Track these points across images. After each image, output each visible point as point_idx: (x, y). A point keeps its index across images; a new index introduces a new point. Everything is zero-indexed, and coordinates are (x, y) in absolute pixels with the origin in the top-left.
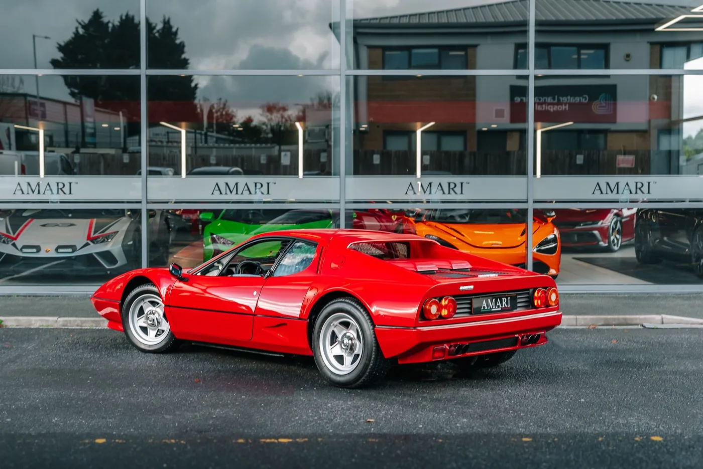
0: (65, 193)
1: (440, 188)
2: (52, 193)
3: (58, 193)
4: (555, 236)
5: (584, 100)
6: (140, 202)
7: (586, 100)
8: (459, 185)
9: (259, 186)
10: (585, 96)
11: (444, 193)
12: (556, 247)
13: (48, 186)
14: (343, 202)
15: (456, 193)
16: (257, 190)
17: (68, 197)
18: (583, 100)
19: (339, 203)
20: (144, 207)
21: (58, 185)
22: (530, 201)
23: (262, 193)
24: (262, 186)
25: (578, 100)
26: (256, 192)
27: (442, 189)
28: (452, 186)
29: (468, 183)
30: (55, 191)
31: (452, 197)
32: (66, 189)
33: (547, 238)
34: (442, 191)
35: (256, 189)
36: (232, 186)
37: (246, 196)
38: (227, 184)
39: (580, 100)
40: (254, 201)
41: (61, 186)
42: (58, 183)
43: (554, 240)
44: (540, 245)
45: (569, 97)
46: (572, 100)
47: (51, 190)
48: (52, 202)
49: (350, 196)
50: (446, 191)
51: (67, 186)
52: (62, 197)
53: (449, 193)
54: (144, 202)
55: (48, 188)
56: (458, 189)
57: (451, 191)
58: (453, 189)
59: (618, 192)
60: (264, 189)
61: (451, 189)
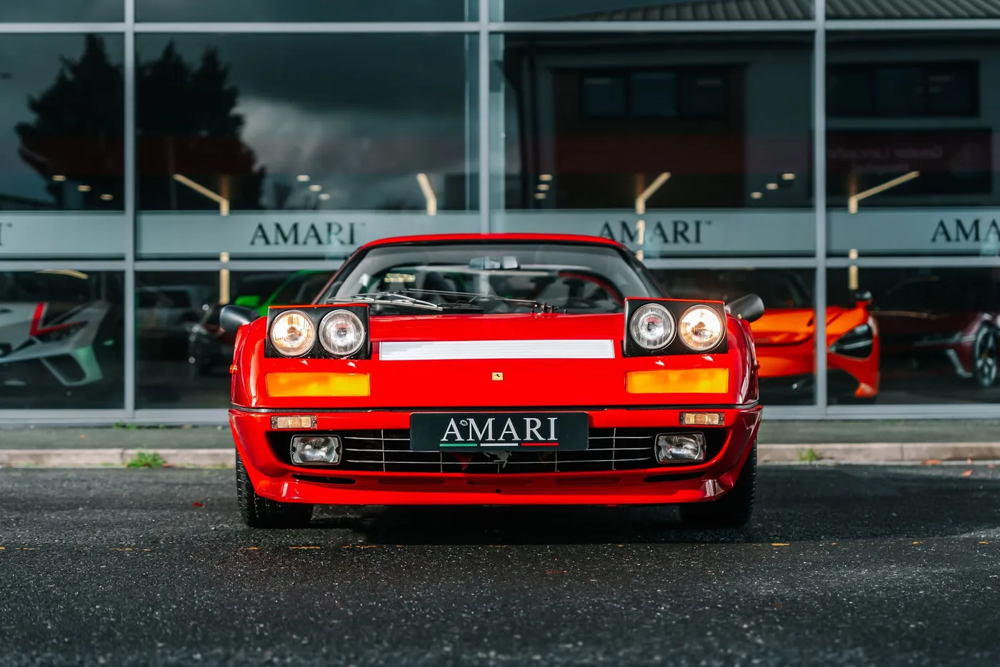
6: (124, 259)
8: (692, 229)
9: (335, 229)
11: (666, 241)
12: (870, 346)
15: (687, 240)
16: (333, 237)
20: (129, 267)
22: (820, 255)
24: (340, 229)
26: (329, 240)
27: (663, 234)
28: (681, 228)
29: (710, 223)
31: (682, 247)
34: (661, 239)
35: (329, 235)
36: (287, 229)
37: (312, 248)
38: (278, 226)
40: (328, 255)
50: (670, 236)
53: (676, 240)
54: (130, 258)
56: (691, 234)
57: (680, 238)
58: (682, 234)
59: (977, 238)
60: (345, 236)
61: (679, 234)
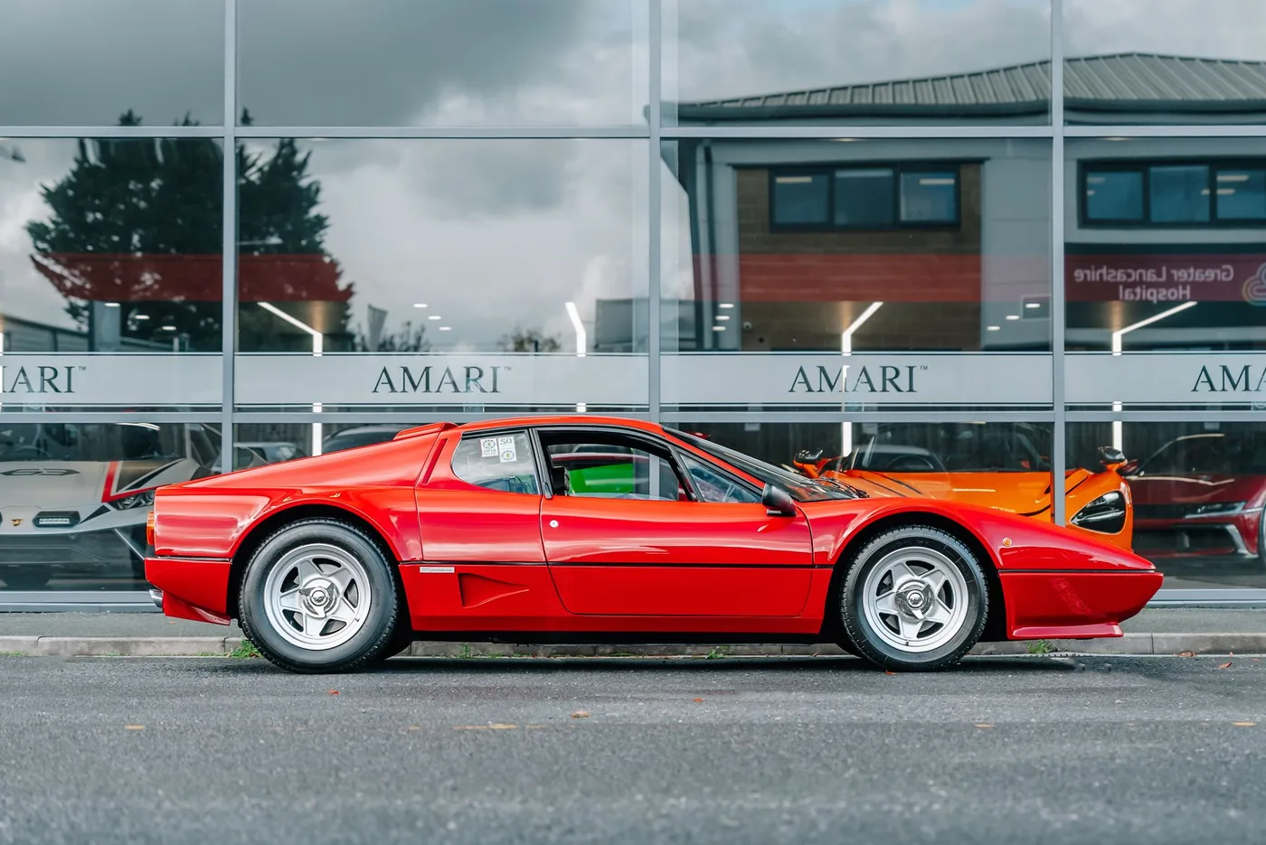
0: (57, 390)
1: (864, 378)
2: (31, 390)
3: (43, 390)
4: (1121, 494)
5: (1224, 274)
6: (219, 409)
7: (1228, 276)
8: (904, 373)
9: (474, 374)
10: (1225, 267)
11: (873, 389)
12: (1122, 519)
13: (21, 374)
14: (655, 409)
15: (899, 390)
16: (471, 383)
17: (63, 399)
18: (1222, 277)
19: (648, 410)
20: (226, 420)
21: (42, 374)
22: (1059, 408)
23: (482, 390)
24: (481, 374)
25: (1213, 276)
26: (468, 388)
27: (869, 382)
28: (890, 373)
29: (926, 368)
30: (36, 385)
31: (892, 397)
32: (61, 382)
33: (1101, 499)
34: (868, 386)
35: (468, 381)
36: (416, 375)
37: (447, 397)
38: (406, 370)
39: (1216, 275)
40: (465, 405)
41: (49, 374)
42: (43, 368)
43: (1119, 504)
44: (1087, 511)
45: (1192, 270)
46: (1198, 275)
47: (27, 383)
48: (29, 409)
49: (672, 396)
50: (878, 385)
51: (63, 374)
52: (51, 398)
53: (884, 389)
54: (228, 409)
55: (22, 379)
56: (903, 381)
57: (889, 385)
58: (891, 380)
59: (1247, 389)
60: (486, 382)
61: (889, 381)
